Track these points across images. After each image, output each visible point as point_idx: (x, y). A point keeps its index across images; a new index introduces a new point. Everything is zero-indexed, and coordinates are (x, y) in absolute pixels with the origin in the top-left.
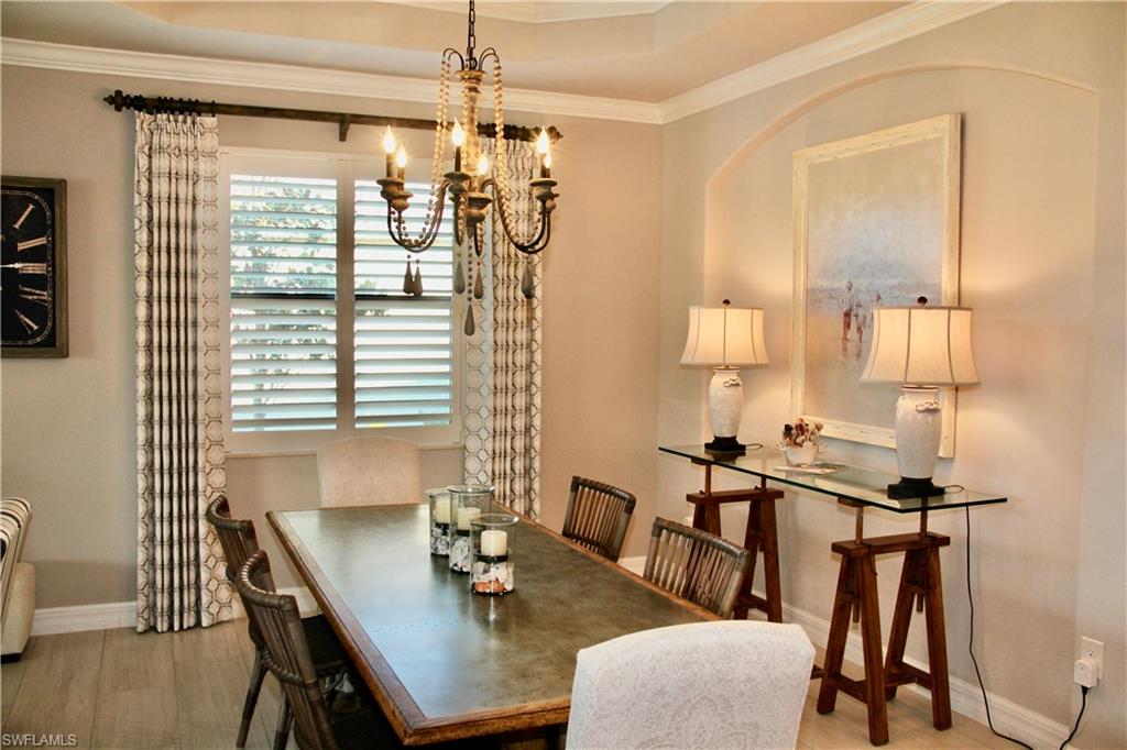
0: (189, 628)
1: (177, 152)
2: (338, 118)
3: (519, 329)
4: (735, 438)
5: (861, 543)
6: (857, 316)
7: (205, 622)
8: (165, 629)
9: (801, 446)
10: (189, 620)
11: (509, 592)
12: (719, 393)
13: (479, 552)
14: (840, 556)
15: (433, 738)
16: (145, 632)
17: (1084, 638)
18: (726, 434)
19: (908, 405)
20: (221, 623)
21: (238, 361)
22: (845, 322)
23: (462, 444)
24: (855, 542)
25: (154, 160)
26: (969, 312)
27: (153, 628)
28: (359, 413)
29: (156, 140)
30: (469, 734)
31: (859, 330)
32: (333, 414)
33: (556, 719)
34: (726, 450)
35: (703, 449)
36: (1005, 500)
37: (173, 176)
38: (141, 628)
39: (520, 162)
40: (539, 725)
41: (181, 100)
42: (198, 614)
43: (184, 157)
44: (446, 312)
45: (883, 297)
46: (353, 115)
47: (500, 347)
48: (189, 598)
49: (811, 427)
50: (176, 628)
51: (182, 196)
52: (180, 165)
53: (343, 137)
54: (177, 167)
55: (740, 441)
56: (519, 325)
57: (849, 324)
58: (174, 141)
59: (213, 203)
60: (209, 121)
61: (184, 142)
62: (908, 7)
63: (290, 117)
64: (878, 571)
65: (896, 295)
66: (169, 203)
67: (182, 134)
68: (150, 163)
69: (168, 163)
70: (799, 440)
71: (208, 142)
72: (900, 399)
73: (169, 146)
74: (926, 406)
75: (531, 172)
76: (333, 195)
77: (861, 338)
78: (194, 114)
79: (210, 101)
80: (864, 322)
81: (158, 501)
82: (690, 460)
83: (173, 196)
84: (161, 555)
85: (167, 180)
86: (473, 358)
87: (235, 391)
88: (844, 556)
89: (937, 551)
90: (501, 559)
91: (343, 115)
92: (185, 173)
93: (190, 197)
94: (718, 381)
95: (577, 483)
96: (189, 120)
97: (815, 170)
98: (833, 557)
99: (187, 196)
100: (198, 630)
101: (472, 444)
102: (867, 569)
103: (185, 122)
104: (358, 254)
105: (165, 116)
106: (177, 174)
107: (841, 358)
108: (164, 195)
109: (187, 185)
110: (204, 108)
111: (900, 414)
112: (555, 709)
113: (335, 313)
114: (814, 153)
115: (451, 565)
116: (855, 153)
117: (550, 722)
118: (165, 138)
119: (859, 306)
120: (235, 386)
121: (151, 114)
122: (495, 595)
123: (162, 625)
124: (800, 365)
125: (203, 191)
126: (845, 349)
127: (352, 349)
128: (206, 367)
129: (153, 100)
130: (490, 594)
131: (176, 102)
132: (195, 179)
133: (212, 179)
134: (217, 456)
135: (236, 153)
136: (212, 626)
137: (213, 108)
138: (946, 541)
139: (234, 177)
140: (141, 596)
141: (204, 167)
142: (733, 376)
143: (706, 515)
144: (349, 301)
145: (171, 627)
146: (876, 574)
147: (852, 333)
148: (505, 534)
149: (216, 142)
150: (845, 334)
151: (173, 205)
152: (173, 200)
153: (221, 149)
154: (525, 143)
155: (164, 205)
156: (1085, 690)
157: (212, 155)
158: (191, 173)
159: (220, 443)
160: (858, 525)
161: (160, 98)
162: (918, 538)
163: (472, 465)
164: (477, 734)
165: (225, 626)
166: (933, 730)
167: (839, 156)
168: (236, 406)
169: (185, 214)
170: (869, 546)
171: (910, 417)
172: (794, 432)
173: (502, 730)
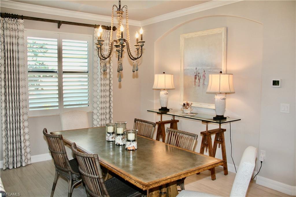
0: (19, 167)
1: (12, 29)
2: (58, 22)
3: (107, 80)
4: (166, 107)
5: (208, 132)
6: (198, 76)
7: (24, 165)
8: (12, 168)
9: (188, 109)
10: (19, 165)
11: (136, 149)
12: (163, 96)
13: (128, 139)
14: (202, 135)
15: (150, 187)
16: (5, 169)
17: (261, 150)
18: (165, 106)
19: (218, 98)
20: (28, 165)
21: (31, 90)
22: (195, 78)
23: (92, 111)
24: (206, 131)
25: (5, 31)
26: (232, 75)
27: (8, 168)
28: (65, 104)
29: (5, 25)
30: (158, 186)
31: (199, 79)
32: (57, 104)
33: (176, 179)
34: (164, 110)
35: (158, 110)
36: (240, 120)
37: (11, 36)
38: (4, 168)
39: (107, 36)
40: (172, 181)
41: (12, 14)
42: (21, 163)
43: (14, 31)
44: (87, 76)
45: (205, 71)
46: (63, 21)
47: (102, 85)
48: (19, 158)
49: (190, 104)
50: (15, 167)
51: (14, 43)
52: (13, 33)
53: (59, 27)
54: (12, 34)
55: (168, 108)
56: (107, 79)
57: (196, 78)
58: (11, 26)
59: (23, 45)
60: (21, 21)
61: (14, 27)
62: (211, 2)
63: (45, 21)
64: (212, 138)
65: (210, 71)
66: (10, 45)
67: (13, 24)
68: (4, 32)
69: (9, 33)
70: (187, 107)
71: (21, 27)
72: (215, 96)
73: (10, 28)
74: (223, 98)
75: (109, 38)
76: (56, 43)
77: (199, 81)
78: (17, 19)
79: (21, 15)
80: (200, 78)
81: (9, 131)
82: (157, 113)
83: (11, 43)
84: (10, 147)
85: (9, 37)
86: (95, 88)
87: (30, 99)
88: (203, 135)
89: (223, 133)
90: (134, 141)
91: (60, 21)
92: (15, 36)
93: (16, 43)
94: (162, 93)
95: (136, 120)
96: (15, 20)
97: (186, 40)
98: (201, 135)
99: (15, 43)
100: (22, 167)
101: (95, 111)
102: (209, 138)
103: (14, 21)
104: (63, 60)
105: (8, 19)
106: (12, 36)
107: (194, 87)
108: (9, 42)
109: (15, 39)
110: (20, 17)
111: (216, 100)
112: (175, 177)
113: (57, 76)
114: (186, 36)
115: (116, 143)
116: (198, 36)
117: (175, 180)
118: (8, 25)
119: (199, 73)
120: (30, 97)
121: (3, 18)
122: (132, 150)
123: (11, 167)
124: (182, 88)
125: (20, 41)
126: (195, 84)
127: (62, 86)
128: (22, 92)
129: (4, 14)
130: (131, 150)
131: (11, 15)
132: (18, 37)
133: (23, 38)
134: (25, 117)
135: (29, 30)
136: (26, 166)
137: (22, 17)
138: (225, 130)
139: (28, 38)
140: (4, 159)
141: (20, 34)
142: (165, 92)
143: (161, 127)
144: (60, 73)
145: (14, 167)
146: (211, 139)
147: (197, 80)
148: (134, 134)
149: (23, 27)
150: (195, 80)
151: (11, 45)
152: (11, 44)
153: (25, 29)
154: (108, 30)
155: (9, 45)
156: (261, 162)
157: (23, 31)
158: (16, 36)
159: (27, 114)
160: (207, 127)
161: (5, 13)
162: (219, 130)
163: (95, 117)
164: (160, 185)
165: (29, 166)
166: (224, 176)
167: (193, 36)
168: (30, 103)
169: (15, 48)
170: (210, 132)
171: (219, 101)
172: (186, 105)
173: (165, 184)
